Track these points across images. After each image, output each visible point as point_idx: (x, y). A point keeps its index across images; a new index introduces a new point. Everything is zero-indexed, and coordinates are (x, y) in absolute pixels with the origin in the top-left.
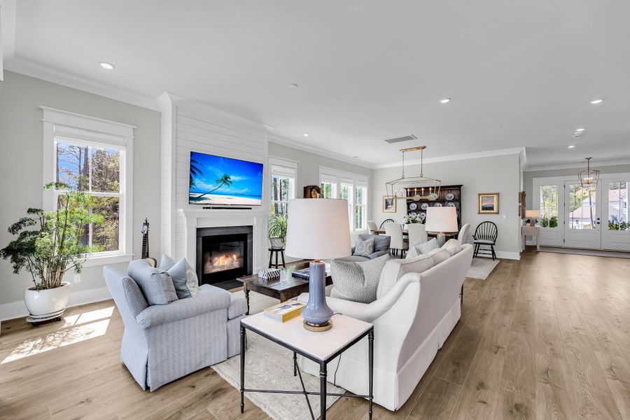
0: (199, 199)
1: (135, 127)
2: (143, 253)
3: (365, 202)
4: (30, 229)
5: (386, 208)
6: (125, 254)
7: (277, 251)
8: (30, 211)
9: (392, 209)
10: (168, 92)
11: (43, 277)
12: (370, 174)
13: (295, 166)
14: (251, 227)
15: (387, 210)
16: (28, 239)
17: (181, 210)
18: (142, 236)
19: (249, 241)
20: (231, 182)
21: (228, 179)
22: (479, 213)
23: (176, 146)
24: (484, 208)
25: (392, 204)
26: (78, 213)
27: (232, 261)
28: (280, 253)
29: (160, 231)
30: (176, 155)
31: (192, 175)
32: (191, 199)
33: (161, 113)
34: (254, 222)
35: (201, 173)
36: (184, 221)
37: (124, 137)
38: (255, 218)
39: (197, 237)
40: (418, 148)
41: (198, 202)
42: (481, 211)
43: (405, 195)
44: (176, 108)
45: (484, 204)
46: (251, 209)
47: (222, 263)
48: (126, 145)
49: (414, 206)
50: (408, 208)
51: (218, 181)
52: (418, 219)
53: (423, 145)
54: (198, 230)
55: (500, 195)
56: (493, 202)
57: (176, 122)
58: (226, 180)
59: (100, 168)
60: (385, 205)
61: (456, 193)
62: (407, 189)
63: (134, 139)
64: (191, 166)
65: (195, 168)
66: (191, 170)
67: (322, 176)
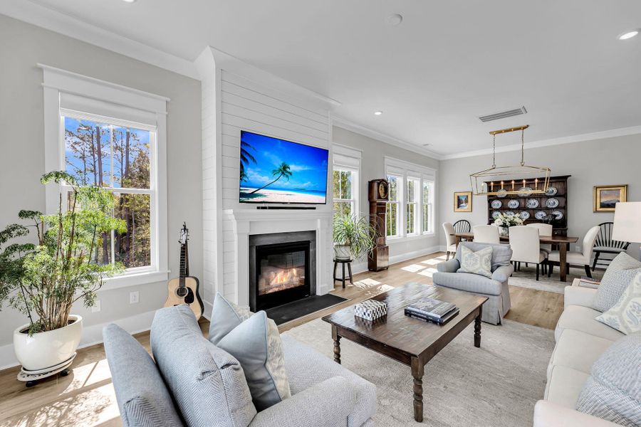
0: (252, 195)
1: (169, 99)
2: (182, 271)
3: (431, 199)
4: (21, 241)
5: (458, 207)
6: (158, 271)
7: (343, 262)
8: (23, 214)
9: (466, 207)
10: (211, 46)
11: (42, 311)
12: (437, 166)
13: (359, 155)
14: (314, 233)
15: (460, 209)
16: (15, 256)
17: (230, 212)
18: (180, 246)
19: (311, 250)
20: (290, 173)
21: (288, 170)
22: (596, 211)
23: (221, 123)
24: (603, 205)
25: (466, 201)
26: (91, 215)
27: (292, 278)
28: (346, 264)
29: (203, 240)
30: (221, 135)
31: (244, 164)
32: (242, 195)
33: (200, 82)
34: (317, 226)
35: (254, 160)
36: (234, 226)
37: (155, 113)
38: (319, 220)
39: (250, 247)
40: (519, 129)
41: (251, 200)
42: (599, 209)
43: (486, 190)
44: (221, 71)
45: (604, 200)
46: (314, 208)
47: (281, 279)
48: (157, 124)
49: (497, 204)
50: (490, 206)
51: (274, 172)
52: (517, 220)
53: (525, 125)
54: (252, 237)
55: (629, 188)
56: (619, 197)
57: (221, 92)
58: (284, 170)
59: (141, 171)
60: (456, 203)
61: (559, 186)
62: (488, 183)
63: (167, 116)
64: (242, 149)
65: (246, 153)
66: (242, 156)
67: (388, 169)
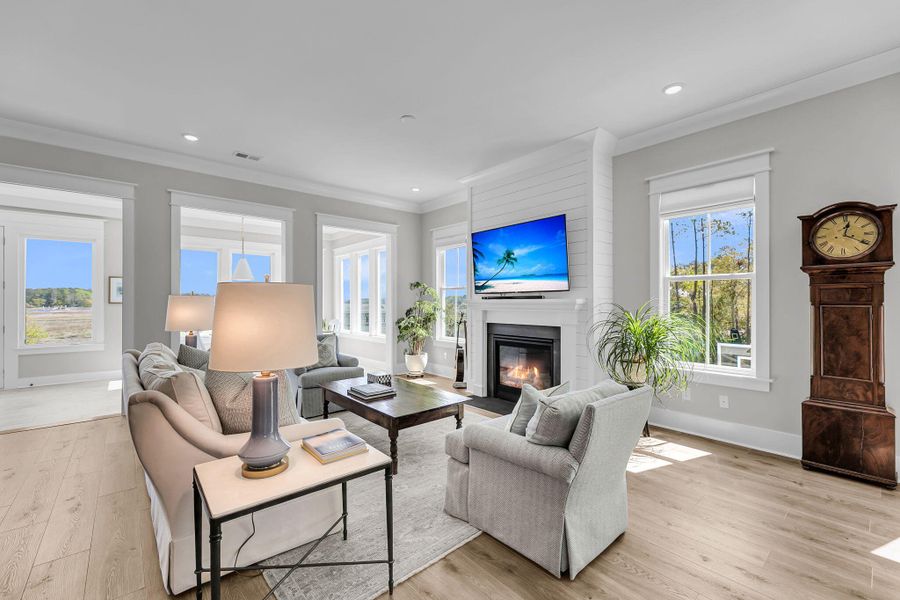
0: (484, 287)
14: (557, 329)
20: (515, 259)
21: (512, 256)
27: (532, 377)
31: (475, 260)
32: (477, 288)
34: (560, 321)
35: (482, 255)
39: (488, 335)
41: (483, 291)
46: (540, 297)
47: (518, 374)
51: (499, 262)
54: (489, 327)
58: (508, 258)
64: (474, 250)
65: (477, 251)
66: (474, 255)
